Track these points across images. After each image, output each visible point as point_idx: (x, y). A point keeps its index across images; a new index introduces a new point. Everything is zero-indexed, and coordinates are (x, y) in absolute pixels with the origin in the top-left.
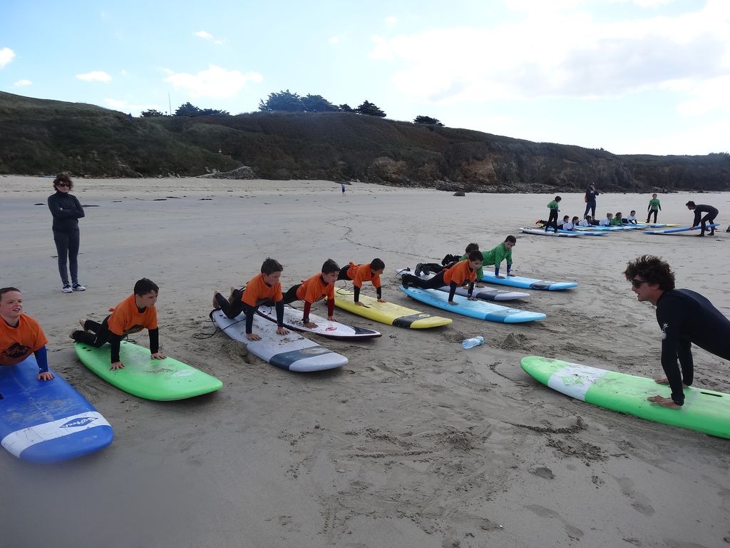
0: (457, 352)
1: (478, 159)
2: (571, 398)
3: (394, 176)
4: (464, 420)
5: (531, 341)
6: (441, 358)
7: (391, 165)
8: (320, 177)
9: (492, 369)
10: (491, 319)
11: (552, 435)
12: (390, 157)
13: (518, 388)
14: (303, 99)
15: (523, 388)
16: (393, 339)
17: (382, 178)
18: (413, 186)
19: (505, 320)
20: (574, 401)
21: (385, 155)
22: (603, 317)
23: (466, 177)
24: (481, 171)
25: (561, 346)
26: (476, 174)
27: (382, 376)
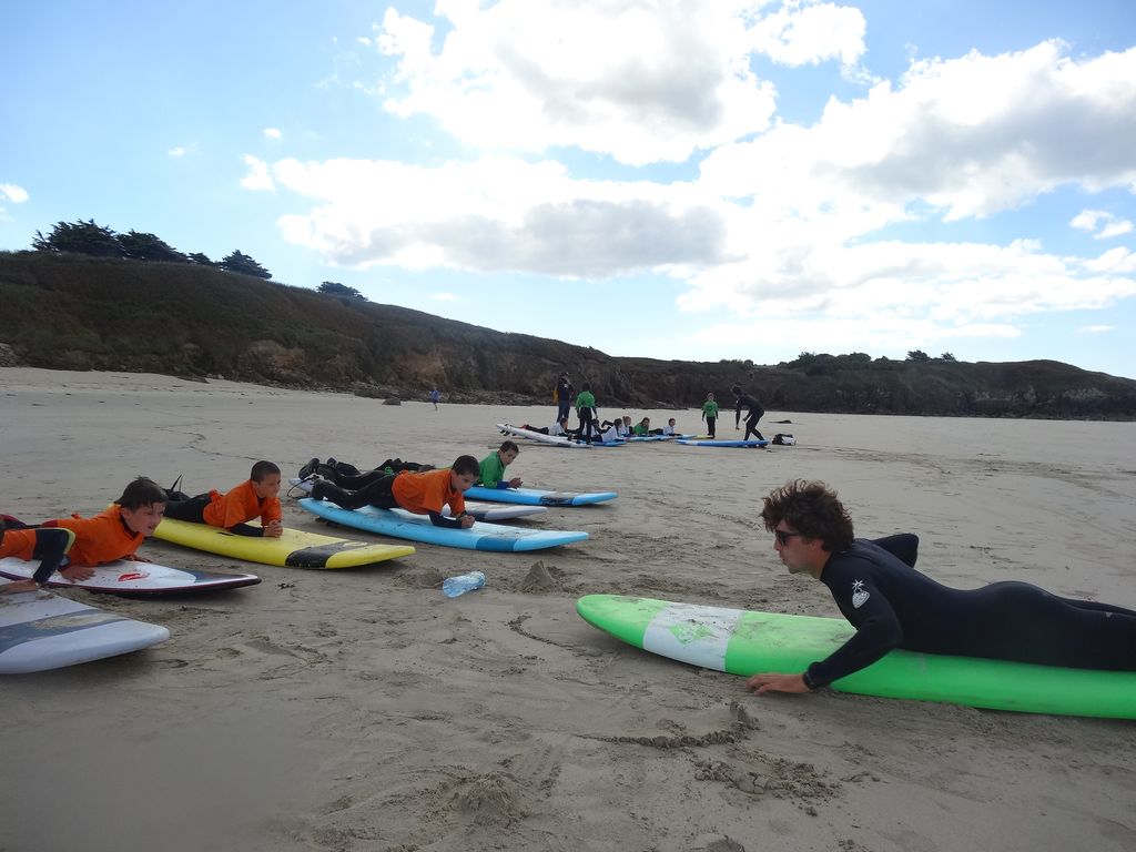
0: (434, 604)
1: (419, 352)
2: (695, 668)
3: (284, 372)
4: (484, 745)
5: (574, 577)
6: (400, 616)
7: (278, 354)
8: (149, 368)
9: (516, 629)
10: (486, 547)
11: (698, 751)
12: (277, 341)
13: (582, 661)
14: (120, 237)
15: (592, 659)
16: (287, 591)
17: (262, 373)
18: (316, 389)
19: (516, 547)
20: (702, 673)
21: (270, 337)
22: (676, 538)
23: (401, 378)
24: (423, 370)
25: (631, 581)
26: (416, 374)
27: (262, 665)
